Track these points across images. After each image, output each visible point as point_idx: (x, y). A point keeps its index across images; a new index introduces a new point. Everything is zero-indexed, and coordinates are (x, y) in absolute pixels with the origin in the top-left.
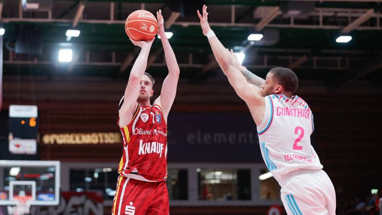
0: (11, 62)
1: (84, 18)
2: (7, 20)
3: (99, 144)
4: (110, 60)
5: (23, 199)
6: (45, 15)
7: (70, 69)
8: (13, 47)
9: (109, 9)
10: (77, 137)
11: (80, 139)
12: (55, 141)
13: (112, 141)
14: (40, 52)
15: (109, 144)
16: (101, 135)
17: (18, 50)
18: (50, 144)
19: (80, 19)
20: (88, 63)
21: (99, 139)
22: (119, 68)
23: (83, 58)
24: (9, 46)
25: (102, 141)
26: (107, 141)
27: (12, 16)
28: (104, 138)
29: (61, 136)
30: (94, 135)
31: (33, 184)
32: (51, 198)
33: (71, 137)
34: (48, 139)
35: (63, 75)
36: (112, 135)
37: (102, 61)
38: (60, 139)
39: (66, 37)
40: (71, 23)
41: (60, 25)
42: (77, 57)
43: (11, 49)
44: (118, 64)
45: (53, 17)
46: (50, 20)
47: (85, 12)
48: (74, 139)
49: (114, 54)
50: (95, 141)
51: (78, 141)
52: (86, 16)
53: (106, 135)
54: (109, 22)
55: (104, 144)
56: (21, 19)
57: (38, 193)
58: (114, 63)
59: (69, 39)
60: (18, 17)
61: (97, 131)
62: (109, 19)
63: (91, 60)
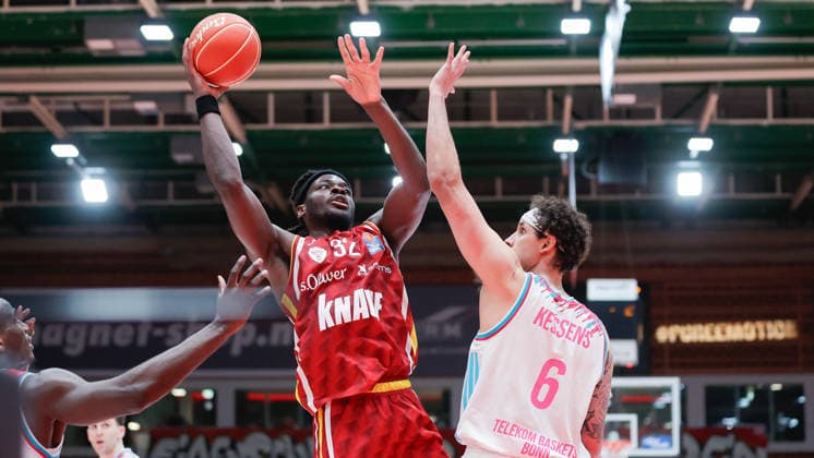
0: (593, 196)
1: (719, 116)
2: (581, 125)
3: (757, 340)
4: (772, 189)
5: (614, 445)
6: (650, 114)
7: (700, 207)
8: (595, 172)
9: (765, 99)
10: (718, 329)
11: (724, 333)
12: (678, 338)
13: (781, 336)
14: (643, 180)
15: (775, 342)
16: (760, 325)
17: (603, 177)
18: (668, 342)
19: (712, 117)
20: (732, 195)
21: (757, 331)
22: (789, 202)
23: (723, 188)
24: (588, 171)
25: (762, 336)
26: (771, 336)
27: (591, 117)
28: (766, 331)
29: (689, 328)
30: (747, 325)
31: (632, 419)
32: (666, 444)
33: (707, 328)
34: (665, 334)
35: (687, 219)
36: (780, 324)
37: (756, 190)
38: (687, 332)
39: (689, 151)
40: (697, 127)
41: (679, 130)
42: (711, 186)
43: (591, 176)
44: (787, 195)
45: (664, 116)
46: (658, 121)
47: (720, 105)
48: (713, 333)
49: (778, 178)
50: (751, 337)
51: (719, 337)
52: (723, 113)
53: (770, 325)
54: (765, 122)
55: (766, 340)
56: (606, 122)
57: (641, 435)
58: (778, 194)
59: (694, 154)
60: (600, 117)
61: (753, 318)
62: (764, 115)
63: (737, 190)
